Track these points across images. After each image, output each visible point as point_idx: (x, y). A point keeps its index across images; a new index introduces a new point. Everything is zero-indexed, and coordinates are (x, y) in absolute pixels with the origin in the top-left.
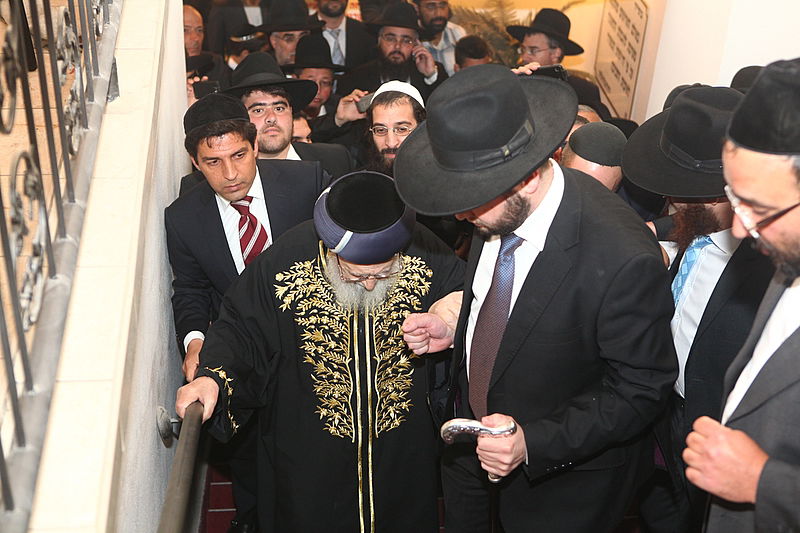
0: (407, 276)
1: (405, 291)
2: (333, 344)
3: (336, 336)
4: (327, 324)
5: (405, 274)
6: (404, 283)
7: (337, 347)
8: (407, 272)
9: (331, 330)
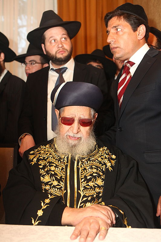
0: (102, 157)
1: (100, 163)
2: (55, 183)
3: (59, 178)
4: (53, 171)
5: (100, 156)
6: (100, 159)
7: (58, 185)
8: (102, 156)
9: (56, 174)
